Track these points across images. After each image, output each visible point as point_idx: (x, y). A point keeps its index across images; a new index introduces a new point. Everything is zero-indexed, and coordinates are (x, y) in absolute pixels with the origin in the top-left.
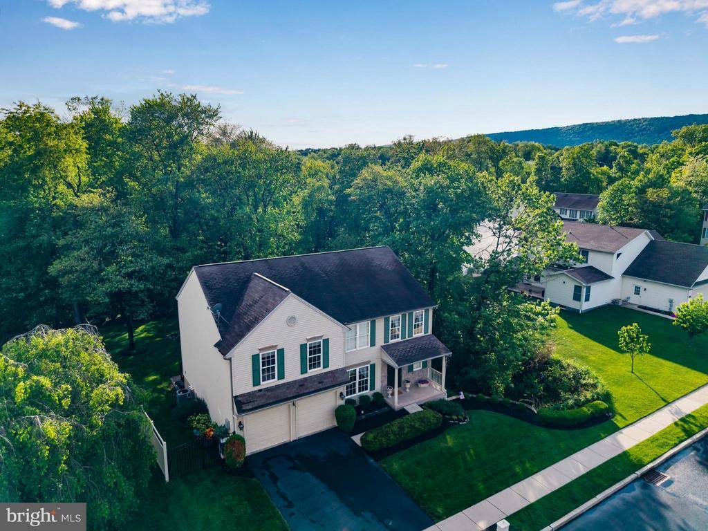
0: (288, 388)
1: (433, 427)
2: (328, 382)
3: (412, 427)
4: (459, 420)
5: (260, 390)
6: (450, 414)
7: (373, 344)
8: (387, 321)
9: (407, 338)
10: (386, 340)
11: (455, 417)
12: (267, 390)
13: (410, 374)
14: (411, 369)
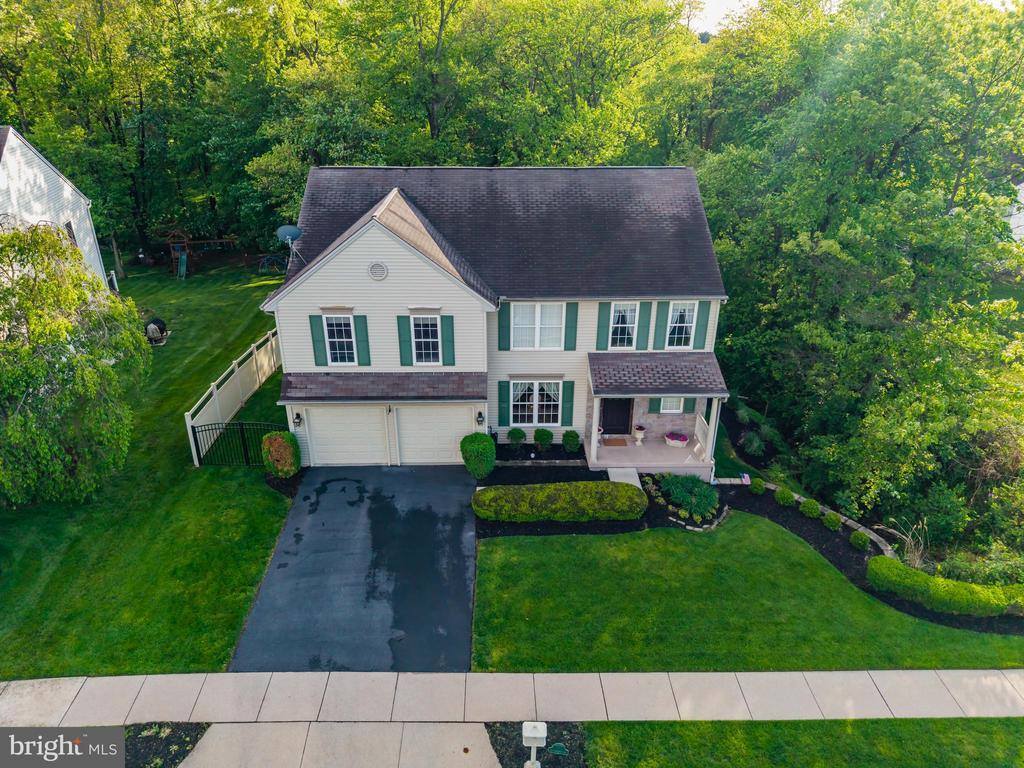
0: (373, 382)
1: (615, 515)
2: (447, 388)
3: (574, 502)
4: (690, 521)
5: (328, 374)
6: (678, 506)
7: (570, 344)
8: (604, 309)
9: (650, 349)
10: (601, 342)
11: (683, 513)
12: (339, 376)
13: (654, 416)
14: (654, 406)
